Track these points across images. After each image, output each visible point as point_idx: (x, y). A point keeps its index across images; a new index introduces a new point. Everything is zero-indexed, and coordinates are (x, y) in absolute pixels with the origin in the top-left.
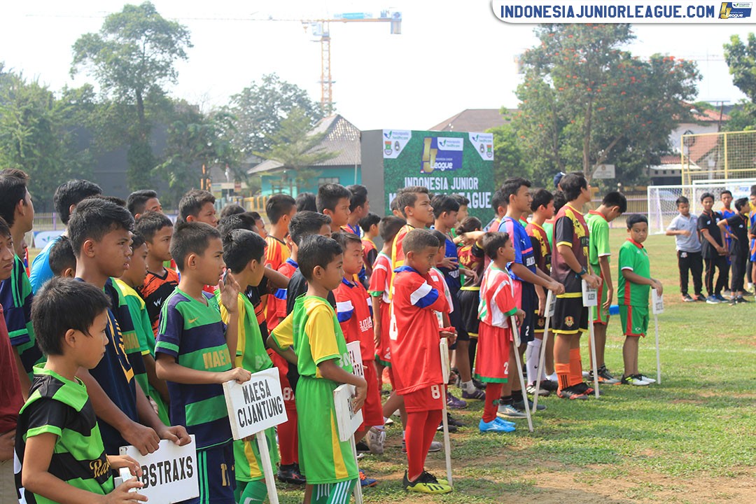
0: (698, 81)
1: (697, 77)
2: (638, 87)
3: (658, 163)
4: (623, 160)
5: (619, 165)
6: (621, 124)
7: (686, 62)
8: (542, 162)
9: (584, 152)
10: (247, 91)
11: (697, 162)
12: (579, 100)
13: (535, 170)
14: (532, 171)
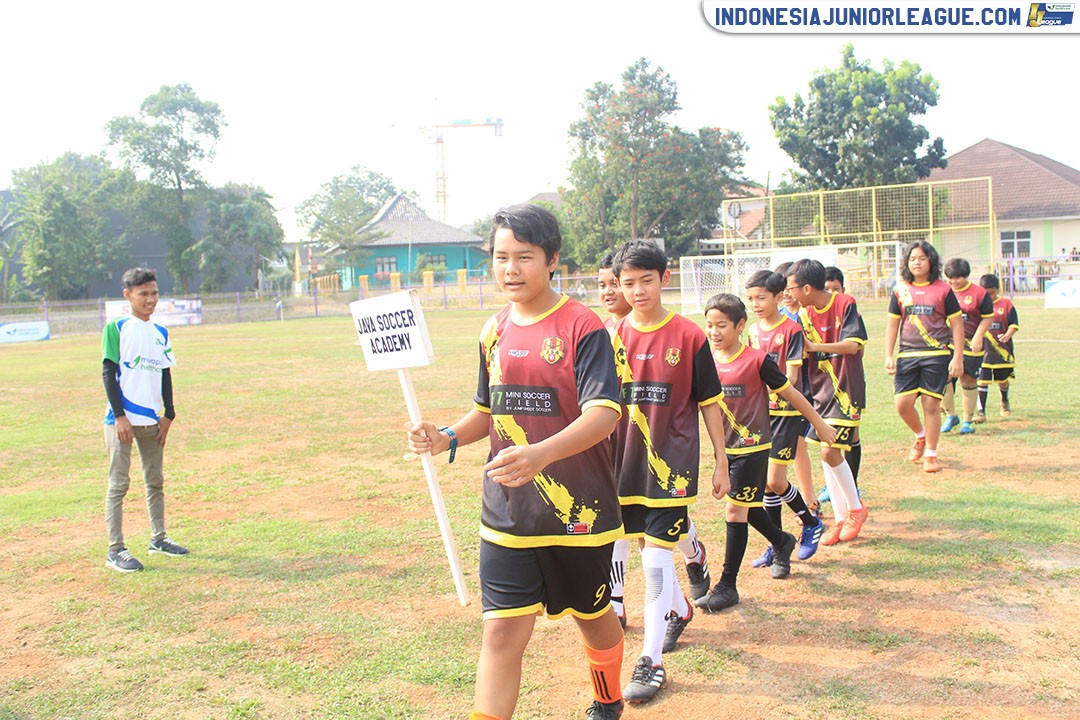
0: (744, 151)
1: (744, 148)
2: (683, 156)
3: (709, 237)
4: (672, 234)
5: (668, 238)
6: (669, 196)
7: (732, 133)
8: (595, 238)
9: (632, 227)
10: (336, 180)
11: (748, 236)
12: (622, 171)
13: (588, 246)
14: (586, 247)
